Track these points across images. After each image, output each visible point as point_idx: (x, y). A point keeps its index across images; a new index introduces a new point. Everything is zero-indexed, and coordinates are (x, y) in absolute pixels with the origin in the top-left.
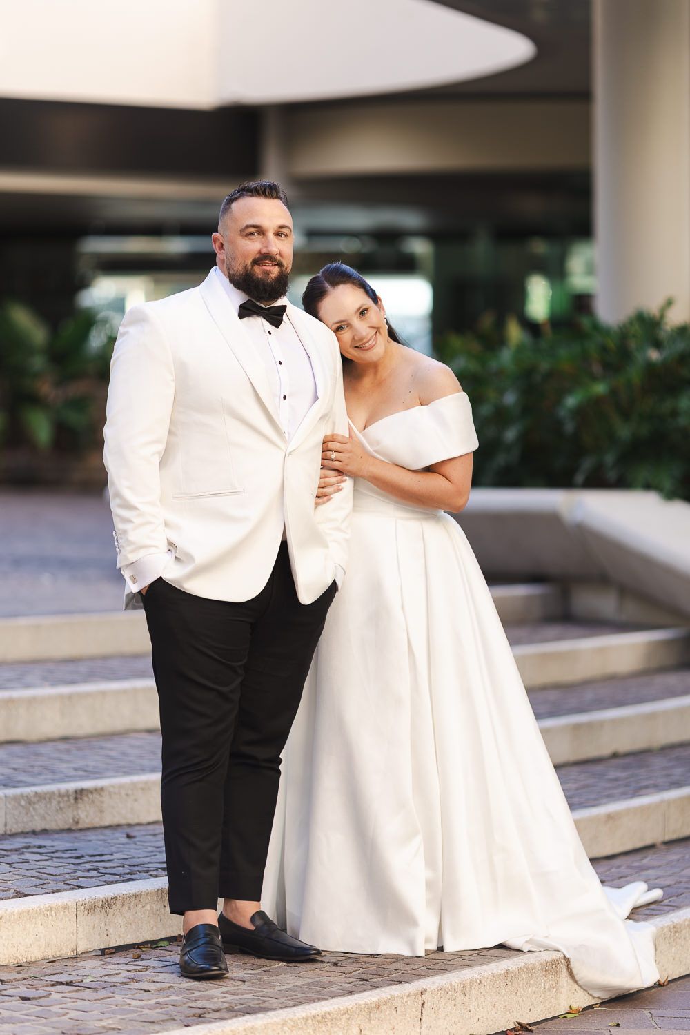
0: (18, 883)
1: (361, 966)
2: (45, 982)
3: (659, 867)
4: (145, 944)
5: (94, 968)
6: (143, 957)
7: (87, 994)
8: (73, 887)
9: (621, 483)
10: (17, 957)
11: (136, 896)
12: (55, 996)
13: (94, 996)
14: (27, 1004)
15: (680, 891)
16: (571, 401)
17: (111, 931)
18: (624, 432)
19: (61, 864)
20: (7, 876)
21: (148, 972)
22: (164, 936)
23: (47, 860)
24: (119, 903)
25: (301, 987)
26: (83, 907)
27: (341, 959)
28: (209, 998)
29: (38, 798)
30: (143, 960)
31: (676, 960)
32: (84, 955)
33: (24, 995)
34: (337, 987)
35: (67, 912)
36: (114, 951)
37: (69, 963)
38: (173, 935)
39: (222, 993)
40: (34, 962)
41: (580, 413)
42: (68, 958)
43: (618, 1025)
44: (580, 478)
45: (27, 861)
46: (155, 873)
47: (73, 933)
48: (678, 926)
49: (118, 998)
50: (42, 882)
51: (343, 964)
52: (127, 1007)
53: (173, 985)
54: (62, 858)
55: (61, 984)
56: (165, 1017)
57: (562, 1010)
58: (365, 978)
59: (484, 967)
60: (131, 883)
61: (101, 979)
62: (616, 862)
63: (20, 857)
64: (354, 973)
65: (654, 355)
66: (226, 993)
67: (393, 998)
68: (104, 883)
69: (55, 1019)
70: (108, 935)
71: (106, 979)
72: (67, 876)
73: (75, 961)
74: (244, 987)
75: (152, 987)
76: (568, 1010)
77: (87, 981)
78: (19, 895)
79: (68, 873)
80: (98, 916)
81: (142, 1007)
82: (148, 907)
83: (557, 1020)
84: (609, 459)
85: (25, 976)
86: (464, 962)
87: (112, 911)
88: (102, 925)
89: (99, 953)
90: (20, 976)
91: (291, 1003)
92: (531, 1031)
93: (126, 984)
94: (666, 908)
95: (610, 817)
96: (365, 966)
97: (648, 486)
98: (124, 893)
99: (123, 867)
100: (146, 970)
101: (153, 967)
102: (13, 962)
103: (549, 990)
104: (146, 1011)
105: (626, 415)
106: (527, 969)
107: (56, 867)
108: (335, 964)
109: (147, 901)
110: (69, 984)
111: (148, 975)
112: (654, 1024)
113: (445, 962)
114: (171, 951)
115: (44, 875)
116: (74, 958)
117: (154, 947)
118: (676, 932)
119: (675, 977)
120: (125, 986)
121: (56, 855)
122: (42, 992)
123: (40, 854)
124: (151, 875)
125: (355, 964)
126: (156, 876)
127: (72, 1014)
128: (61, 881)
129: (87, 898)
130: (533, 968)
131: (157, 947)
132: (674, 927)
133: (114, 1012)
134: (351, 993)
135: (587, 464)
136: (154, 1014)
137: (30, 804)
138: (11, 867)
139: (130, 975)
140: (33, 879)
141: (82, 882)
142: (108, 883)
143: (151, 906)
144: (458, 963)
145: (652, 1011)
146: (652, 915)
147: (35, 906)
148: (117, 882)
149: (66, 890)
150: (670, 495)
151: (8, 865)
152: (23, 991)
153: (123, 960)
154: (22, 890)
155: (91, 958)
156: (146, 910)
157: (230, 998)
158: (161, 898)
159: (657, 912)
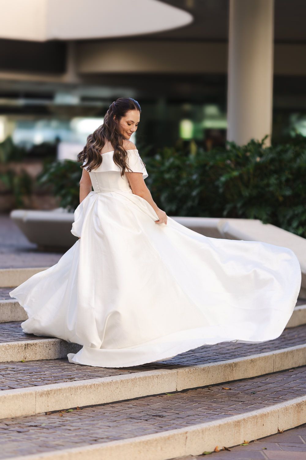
0: (8, 383)
1: (158, 421)
2: (25, 426)
3: (274, 383)
4: (63, 410)
5: (44, 420)
6: (64, 416)
7: (45, 430)
8: (32, 385)
9: (244, 216)
10: (11, 415)
11: (60, 390)
12: (31, 431)
13: (48, 431)
14: (21, 434)
15: (286, 393)
16: (223, 179)
17: (50, 404)
18: (246, 193)
19: (24, 376)
20: (3, 380)
21: (68, 422)
22: (70, 408)
23: (18, 374)
24: (53, 392)
25: (135, 429)
26: (38, 394)
27: (148, 418)
28: (97, 433)
29: (9, 347)
30: (64, 417)
31: (286, 422)
32: (38, 415)
33: (18, 431)
34: (150, 430)
35: (32, 396)
36: (51, 413)
37: (33, 418)
38: (74, 407)
39: (102, 431)
40: (18, 417)
41: (226, 184)
42: (32, 416)
43: (266, 449)
44: (225, 213)
45: (9, 374)
46: (65, 380)
47: (34, 405)
48: (287, 408)
49: (59, 432)
50: (19, 383)
51: (150, 420)
52: (63, 436)
53: (81, 428)
54: (24, 373)
55: (32, 426)
56: (81, 441)
57: (241, 442)
58: (161, 426)
59: (210, 423)
60: (56, 384)
61: (49, 425)
62: (255, 380)
63: (5, 372)
64: (156, 424)
65: (258, 159)
66: (104, 431)
67: (174, 435)
68: (45, 384)
69: (34, 441)
70: (48, 406)
71: (51, 424)
72: (28, 381)
73: (35, 417)
74: (111, 429)
75: (71, 428)
76: (243, 442)
77: (43, 425)
78: (11, 388)
79: (29, 380)
80: (44, 398)
81: (70, 436)
82: (65, 395)
83: (239, 446)
84: (239, 205)
85: (16, 423)
86: (201, 421)
87: (50, 396)
88: (46, 402)
89: (45, 414)
90: (14, 423)
91: (133, 436)
92: (230, 451)
93: (60, 427)
94: (281, 400)
95: (252, 361)
96: (159, 421)
97: (256, 218)
98: (55, 388)
99: (51, 377)
100: (67, 421)
101: (70, 420)
102: (10, 417)
103: (236, 433)
104: (72, 438)
105: (247, 185)
106: (228, 424)
107: (22, 377)
108: (146, 420)
109: (64, 392)
110: (36, 426)
111: (68, 423)
112: (281, 449)
113: (193, 420)
114: (75, 414)
115: (19, 380)
116: (34, 416)
117: (67, 412)
118: (287, 410)
119: (285, 430)
120: (60, 428)
121: (20, 372)
122: (25, 429)
123: (14, 371)
124: (64, 381)
125: (155, 421)
126: (67, 382)
127: (42, 439)
128: (27, 383)
129: (40, 390)
130: (230, 424)
131: (69, 412)
132: (286, 408)
133: (59, 438)
134: (157, 432)
135: (229, 206)
136: (76, 439)
137: (6, 350)
138: (3, 376)
139: (61, 423)
140: (14, 381)
141: (35, 383)
142: (47, 384)
143: (66, 395)
144: (198, 421)
145: (279, 443)
146: (276, 403)
147: (19, 393)
148: (51, 384)
149: (30, 387)
150: (266, 222)
151: (2, 376)
152: (17, 428)
153: (55, 417)
154: (11, 386)
155: (42, 416)
156: (64, 396)
157: (106, 433)
158: (70, 391)
159: (278, 402)
